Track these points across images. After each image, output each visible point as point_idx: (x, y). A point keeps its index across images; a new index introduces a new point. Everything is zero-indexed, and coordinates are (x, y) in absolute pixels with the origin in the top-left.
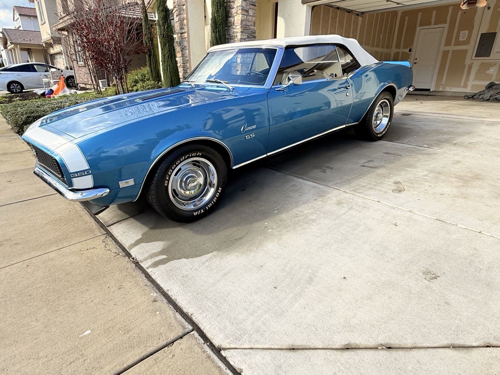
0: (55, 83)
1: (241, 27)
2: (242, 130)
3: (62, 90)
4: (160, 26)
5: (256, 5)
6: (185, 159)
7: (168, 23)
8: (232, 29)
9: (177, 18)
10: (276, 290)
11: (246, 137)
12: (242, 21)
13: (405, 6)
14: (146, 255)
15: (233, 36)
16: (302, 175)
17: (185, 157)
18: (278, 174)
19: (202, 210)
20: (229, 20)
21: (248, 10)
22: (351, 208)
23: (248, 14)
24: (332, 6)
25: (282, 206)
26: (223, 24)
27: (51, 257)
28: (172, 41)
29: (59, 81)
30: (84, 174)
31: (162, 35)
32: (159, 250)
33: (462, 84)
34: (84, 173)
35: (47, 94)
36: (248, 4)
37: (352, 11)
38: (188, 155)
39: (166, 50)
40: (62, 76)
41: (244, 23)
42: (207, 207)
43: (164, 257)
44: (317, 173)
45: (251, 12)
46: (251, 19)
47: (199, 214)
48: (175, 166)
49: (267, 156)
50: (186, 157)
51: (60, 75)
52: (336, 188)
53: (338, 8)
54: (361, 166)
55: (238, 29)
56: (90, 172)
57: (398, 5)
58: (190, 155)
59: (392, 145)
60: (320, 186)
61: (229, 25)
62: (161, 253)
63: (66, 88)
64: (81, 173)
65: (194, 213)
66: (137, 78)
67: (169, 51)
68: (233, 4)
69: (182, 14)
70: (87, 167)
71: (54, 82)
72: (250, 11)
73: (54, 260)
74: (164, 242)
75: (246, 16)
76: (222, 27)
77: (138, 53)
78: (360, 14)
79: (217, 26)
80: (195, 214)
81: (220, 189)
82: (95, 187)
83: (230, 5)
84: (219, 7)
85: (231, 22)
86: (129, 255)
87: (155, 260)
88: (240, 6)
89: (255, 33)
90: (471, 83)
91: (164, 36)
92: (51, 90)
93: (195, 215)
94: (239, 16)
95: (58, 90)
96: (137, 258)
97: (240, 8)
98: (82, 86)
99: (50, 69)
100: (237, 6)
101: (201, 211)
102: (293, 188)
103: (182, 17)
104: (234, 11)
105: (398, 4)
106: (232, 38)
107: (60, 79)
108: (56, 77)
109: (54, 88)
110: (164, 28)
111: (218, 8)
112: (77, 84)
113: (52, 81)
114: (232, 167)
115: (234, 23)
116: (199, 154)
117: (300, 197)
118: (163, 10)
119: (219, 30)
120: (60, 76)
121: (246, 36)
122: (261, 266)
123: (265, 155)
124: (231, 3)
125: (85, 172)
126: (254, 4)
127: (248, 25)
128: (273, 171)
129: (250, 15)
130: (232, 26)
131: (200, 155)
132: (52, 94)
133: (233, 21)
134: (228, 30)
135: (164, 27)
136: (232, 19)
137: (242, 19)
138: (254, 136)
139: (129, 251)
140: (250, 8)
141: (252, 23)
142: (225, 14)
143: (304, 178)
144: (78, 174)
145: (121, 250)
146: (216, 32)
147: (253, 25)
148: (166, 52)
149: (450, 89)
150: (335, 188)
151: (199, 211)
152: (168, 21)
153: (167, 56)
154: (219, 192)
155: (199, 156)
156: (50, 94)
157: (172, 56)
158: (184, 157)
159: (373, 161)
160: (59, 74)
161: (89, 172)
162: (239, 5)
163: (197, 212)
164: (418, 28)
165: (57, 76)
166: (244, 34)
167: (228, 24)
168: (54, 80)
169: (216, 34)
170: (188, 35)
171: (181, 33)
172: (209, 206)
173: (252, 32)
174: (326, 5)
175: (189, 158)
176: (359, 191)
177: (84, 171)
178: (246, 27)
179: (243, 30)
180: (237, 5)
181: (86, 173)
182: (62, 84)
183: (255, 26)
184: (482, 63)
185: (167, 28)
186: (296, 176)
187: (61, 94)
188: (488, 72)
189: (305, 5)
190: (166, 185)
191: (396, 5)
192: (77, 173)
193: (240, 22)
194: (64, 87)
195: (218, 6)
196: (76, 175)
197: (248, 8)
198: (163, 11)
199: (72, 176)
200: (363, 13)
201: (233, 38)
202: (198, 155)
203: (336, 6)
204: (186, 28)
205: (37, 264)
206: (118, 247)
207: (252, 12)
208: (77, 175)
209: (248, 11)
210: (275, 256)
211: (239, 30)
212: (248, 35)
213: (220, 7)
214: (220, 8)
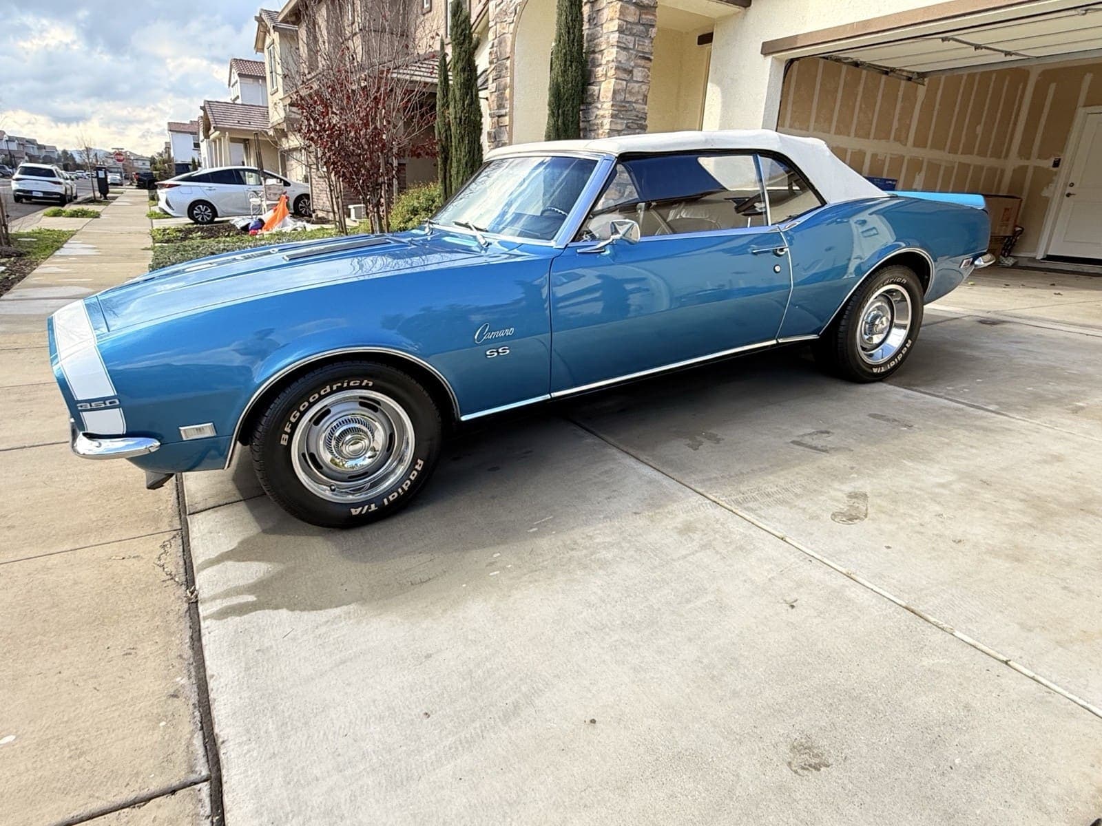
0: (270, 207)
1: (612, 105)
2: (476, 337)
3: (280, 221)
4: (455, 101)
5: (652, 58)
6: (332, 392)
7: (472, 95)
8: (595, 110)
9: (494, 84)
10: (425, 721)
11: (488, 353)
12: (615, 92)
13: (1029, 58)
14: (220, 590)
15: (594, 124)
17: (331, 388)
18: (590, 440)
19: (373, 506)
20: (589, 90)
21: (631, 68)
22: (704, 547)
23: (632, 77)
24: (838, 60)
25: (554, 517)
26: (573, 99)
27: (49, 564)
28: (478, 132)
29: (277, 204)
30: (103, 405)
31: (458, 120)
32: (251, 581)
34: (105, 404)
35: (252, 228)
36: (633, 57)
37: (893, 70)
38: (340, 384)
39: (463, 150)
40: (284, 193)
41: (620, 97)
42: (385, 500)
43: (251, 598)
44: (678, 448)
45: (638, 74)
46: (636, 89)
47: (363, 512)
48: (306, 404)
49: (552, 399)
50: (335, 387)
51: (280, 192)
52: (701, 490)
53: (856, 64)
54: (793, 442)
55: (606, 110)
56: (118, 403)
57: (1009, 58)
59: (906, 396)
60: (666, 482)
61: (589, 100)
62: (250, 589)
63: (288, 219)
64: (101, 404)
65: (353, 510)
66: (416, 204)
67: (469, 152)
68: (600, 56)
69: (504, 77)
70: (110, 391)
71: (267, 205)
72: (635, 71)
73: (51, 571)
74: (269, 566)
75: (625, 83)
76: (572, 105)
77: (419, 155)
78: (915, 76)
79: (562, 103)
80: (355, 512)
81: (420, 462)
82: (129, 434)
83: (593, 58)
84: (568, 63)
85: (592, 95)
86: (190, 582)
87: (229, 604)
88: (613, 61)
89: (645, 119)
91: (460, 122)
92: (261, 220)
93: (354, 514)
94: (610, 83)
95: (273, 220)
96: (201, 591)
97: (614, 64)
98: (321, 214)
99: (265, 179)
100: (608, 61)
101: (369, 508)
102: (604, 478)
103: (503, 83)
104: (600, 71)
105: (1007, 53)
106: (593, 128)
107: (279, 199)
108: (272, 196)
109: (267, 216)
110: (463, 106)
111: (565, 65)
112: (314, 211)
113: (264, 204)
114: (458, 417)
115: (598, 97)
116: (368, 383)
117: (606, 501)
118: (463, 70)
119: (563, 113)
120: (280, 195)
121: (622, 124)
122: (428, 656)
123: (548, 397)
124: (597, 55)
125: (107, 402)
126: (647, 56)
127: (628, 102)
128: (582, 432)
129: (635, 79)
130: (594, 102)
131: (370, 385)
132: (261, 228)
133: (596, 92)
134: (586, 112)
135: (464, 103)
136: (596, 88)
137: (617, 88)
138: (508, 351)
139: (196, 574)
140: (637, 66)
141: (640, 97)
142: (580, 78)
143: (640, 457)
144: (93, 404)
145: (182, 570)
146: (559, 115)
147: (640, 101)
148: (463, 153)
150: (698, 489)
151: (366, 507)
152: (472, 92)
153: (463, 161)
154: (416, 470)
155: (367, 387)
156: (257, 229)
157: (474, 162)
158: (328, 387)
159: (828, 433)
160: (279, 190)
161: (115, 402)
162: (610, 58)
163: (360, 509)
164: (1081, 111)
165: (275, 194)
166: (619, 121)
167: (587, 98)
168: (268, 202)
169: (557, 121)
170: (511, 120)
171: (499, 116)
172: (390, 497)
173: (637, 116)
174: (826, 58)
175: (340, 389)
176: (751, 505)
177: (104, 399)
178: (624, 106)
179: (615, 112)
180: (607, 59)
181: (108, 405)
182: (281, 210)
183: (646, 104)
185: (470, 105)
187: (275, 229)
189: (770, 58)
190: (284, 443)
191: (1002, 58)
192: (89, 401)
193: (610, 95)
194: (284, 217)
195: (565, 61)
196: (88, 405)
197: (632, 64)
198: (464, 71)
199: (79, 408)
200: (922, 75)
201: (596, 127)
202: (364, 384)
203: (850, 60)
204: (507, 105)
206: (182, 563)
207: (640, 74)
208: (91, 406)
209: (631, 72)
210: (470, 637)
211: (607, 112)
212: (627, 123)
213: (571, 62)
214: (571, 66)
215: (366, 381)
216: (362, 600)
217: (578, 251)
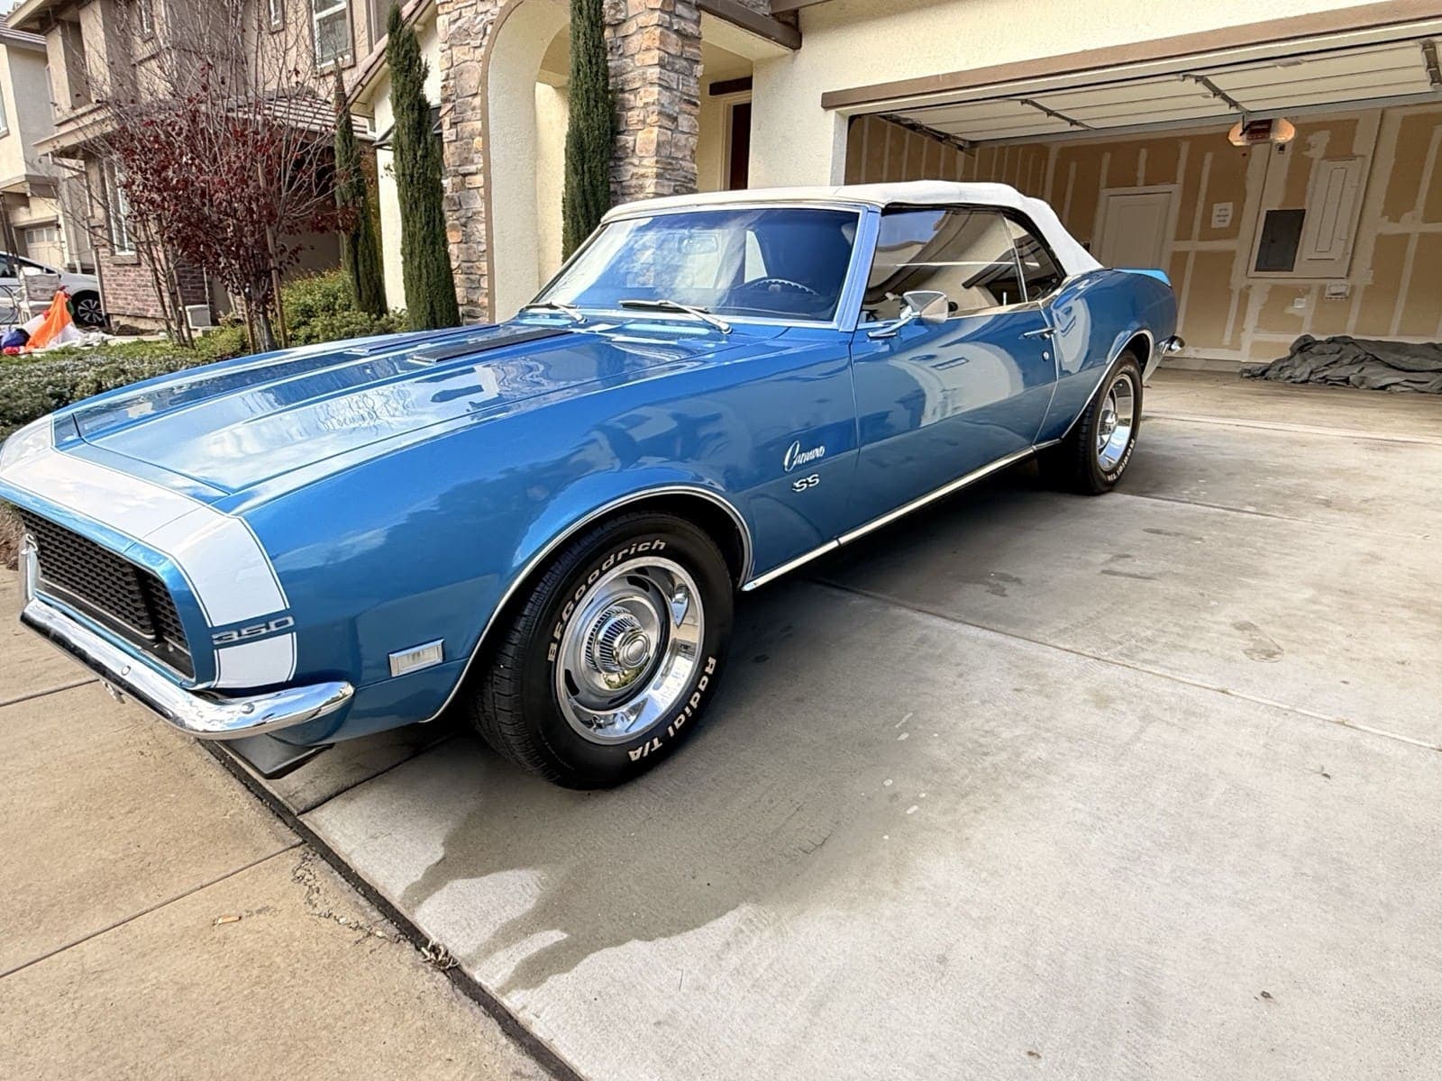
0: (35, 311)
1: (657, 162)
2: (786, 463)
3: (57, 331)
4: (402, 150)
5: (699, 103)
6: (617, 563)
7: (426, 143)
8: (630, 167)
9: (454, 130)
10: (1042, 1065)
11: (797, 485)
12: (659, 145)
13: (1088, 129)
14: (485, 933)
15: (630, 186)
16: (934, 603)
17: (616, 556)
18: (856, 601)
19: (656, 741)
20: (619, 140)
21: (675, 115)
22: (1147, 718)
23: (677, 126)
24: (897, 121)
25: (915, 712)
26: (602, 152)
28: (438, 195)
29: (49, 307)
30: (264, 631)
31: (408, 178)
32: (529, 906)
33: (1227, 340)
34: (268, 627)
35: (7, 344)
36: (677, 100)
37: (947, 136)
38: (626, 551)
39: (417, 219)
40: (62, 289)
41: (665, 152)
42: (670, 729)
43: (556, 936)
44: (974, 595)
45: (684, 123)
46: (683, 142)
47: (646, 754)
48: (584, 588)
50: (619, 557)
51: (54, 287)
52: (1067, 647)
53: (914, 127)
54: (1104, 572)
55: (648, 167)
56: (291, 622)
57: (1075, 128)
58: (632, 551)
59: (1154, 505)
60: (1013, 642)
61: (620, 154)
62: (543, 916)
63: (71, 328)
64: (254, 630)
65: (631, 753)
66: (310, 302)
67: (428, 223)
68: (632, 97)
69: (469, 120)
71: (31, 308)
72: (680, 119)
74: (538, 873)
75: (670, 133)
76: (600, 160)
77: (322, 230)
78: (967, 146)
79: (587, 155)
80: (635, 755)
81: (712, 661)
82: (299, 681)
83: (623, 99)
84: (592, 103)
85: (624, 148)
86: (412, 934)
87: (524, 955)
88: (654, 104)
89: (694, 181)
90: (1248, 338)
91: (412, 181)
92: (21, 331)
93: (634, 758)
94: (651, 132)
95: (44, 332)
96: (449, 945)
97: (656, 108)
98: (123, 321)
99: (20, 268)
100: (646, 104)
101: (652, 745)
102: (924, 649)
103: (469, 129)
104: (633, 117)
105: (1073, 122)
106: (627, 191)
107: (52, 299)
108: (38, 293)
109: (32, 326)
110: (415, 159)
111: (588, 105)
112: (108, 316)
113: (25, 305)
114: (743, 586)
115: (634, 151)
116: (659, 546)
117: (961, 681)
118: (411, 107)
119: (590, 168)
120: (54, 291)
121: (669, 186)
122: (943, 960)
123: (834, 544)
124: (627, 95)
125: (272, 624)
126: (694, 100)
127: (673, 158)
128: (836, 592)
129: (680, 129)
130: (627, 157)
131: (661, 548)
132: (24, 344)
133: (631, 144)
134: (616, 168)
135: (415, 154)
136: (630, 139)
137: (663, 138)
138: (818, 480)
139: (409, 917)
140: (682, 112)
141: (688, 153)
142: (608, 124)
143: (947, 615)
144: (244, 632)
145: (376, 915)
146: (584, 172)
147: (688, 158)
148: (418, 226)
149: (1197, 351)
150: (1061, 646)
151: (648, 744)
152: (426, 139)
153: (419, 237)
154: (707, 674)
155: (657, 553)
156: (18, 345)
157: (435, 237)
158: (612, 556)
159: (1128, 556)
160: (51, 284)
161: (287, 622)
162: (651, 100)
163: (641, 749)
164: (1104, 192)
165: (45, 291)
166: (666, 183)
167: (615, 151)
168: (32, 303)
169: (583, 179)
170: (488, 180)
171: (465, 175)
172: (676, 723)
173: (686, 177)
174: (884, 117)
175: (627, 558)
176: (1142, 656)
177: (265, 620)
178: (671, 164)
179: (660, 171)
180: (645, 100)
181: (273, 628)
182: (58, 314)
183: (694, 162)
184: (1275, 288)
185: (424, 157)
186: (917, 606)
187: (54, 345)
188: (1290, 310)
189: (832, 113)
190: (551, 658)
191: (1067, 127)
192: (237, 626)
193: (653, 147)
194: (63, 326)
195: (588, 100)
196: (235, 634)
197: (677, 109)
198: (413, 109)
199: (216, 643)
200: (974, 144)
201: (632, 191)
202: (654, 547)
203: (909, 122)
204: (479, 162)
205: (32, 1001)
206: (363, 901)
207: (685, 123)
208: (240, 635)
209: (675, 119)
210: (974, 916)
211: (650, 170)
212: (675, 186)
213: (596, 102)
214: (596, 106)
215: (657, 542)
216: (753, 894)
217: (871, 334)
